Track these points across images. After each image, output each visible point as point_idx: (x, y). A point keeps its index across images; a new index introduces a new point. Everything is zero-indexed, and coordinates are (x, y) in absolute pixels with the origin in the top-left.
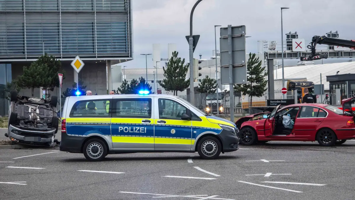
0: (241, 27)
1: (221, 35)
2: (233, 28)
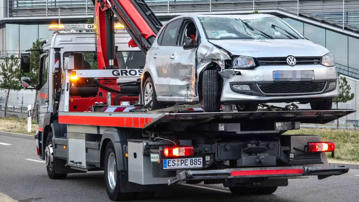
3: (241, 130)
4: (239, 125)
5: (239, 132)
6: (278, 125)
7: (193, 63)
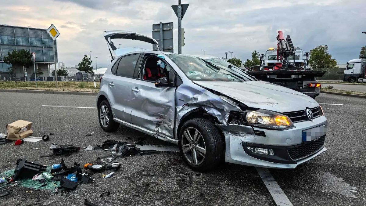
0: (169, 23)
1: (153, 29)
2: (163, 24)
3: (277, 78)
4: (276, 76)
5: (276, 78)
6: (293, 76)
7: (172, 104)
